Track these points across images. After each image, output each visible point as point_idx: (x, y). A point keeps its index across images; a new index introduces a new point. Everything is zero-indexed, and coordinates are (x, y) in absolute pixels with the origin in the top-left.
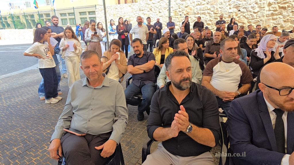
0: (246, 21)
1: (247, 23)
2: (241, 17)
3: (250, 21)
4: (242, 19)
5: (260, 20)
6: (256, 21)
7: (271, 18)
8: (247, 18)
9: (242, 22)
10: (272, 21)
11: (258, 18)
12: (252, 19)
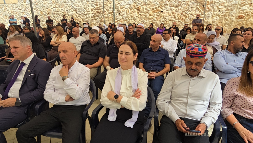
0: (81, 20)
1: (82, 22)
2: (79, 17)
3: (84, 20)
4: (79, 19)
5: (88, 20)
6: (86, 20)
7: (94, 18)
8: (82, 18)
9: (79, 21)
10: (94, 21)
11: (87, 18)
12: (84, 19)
